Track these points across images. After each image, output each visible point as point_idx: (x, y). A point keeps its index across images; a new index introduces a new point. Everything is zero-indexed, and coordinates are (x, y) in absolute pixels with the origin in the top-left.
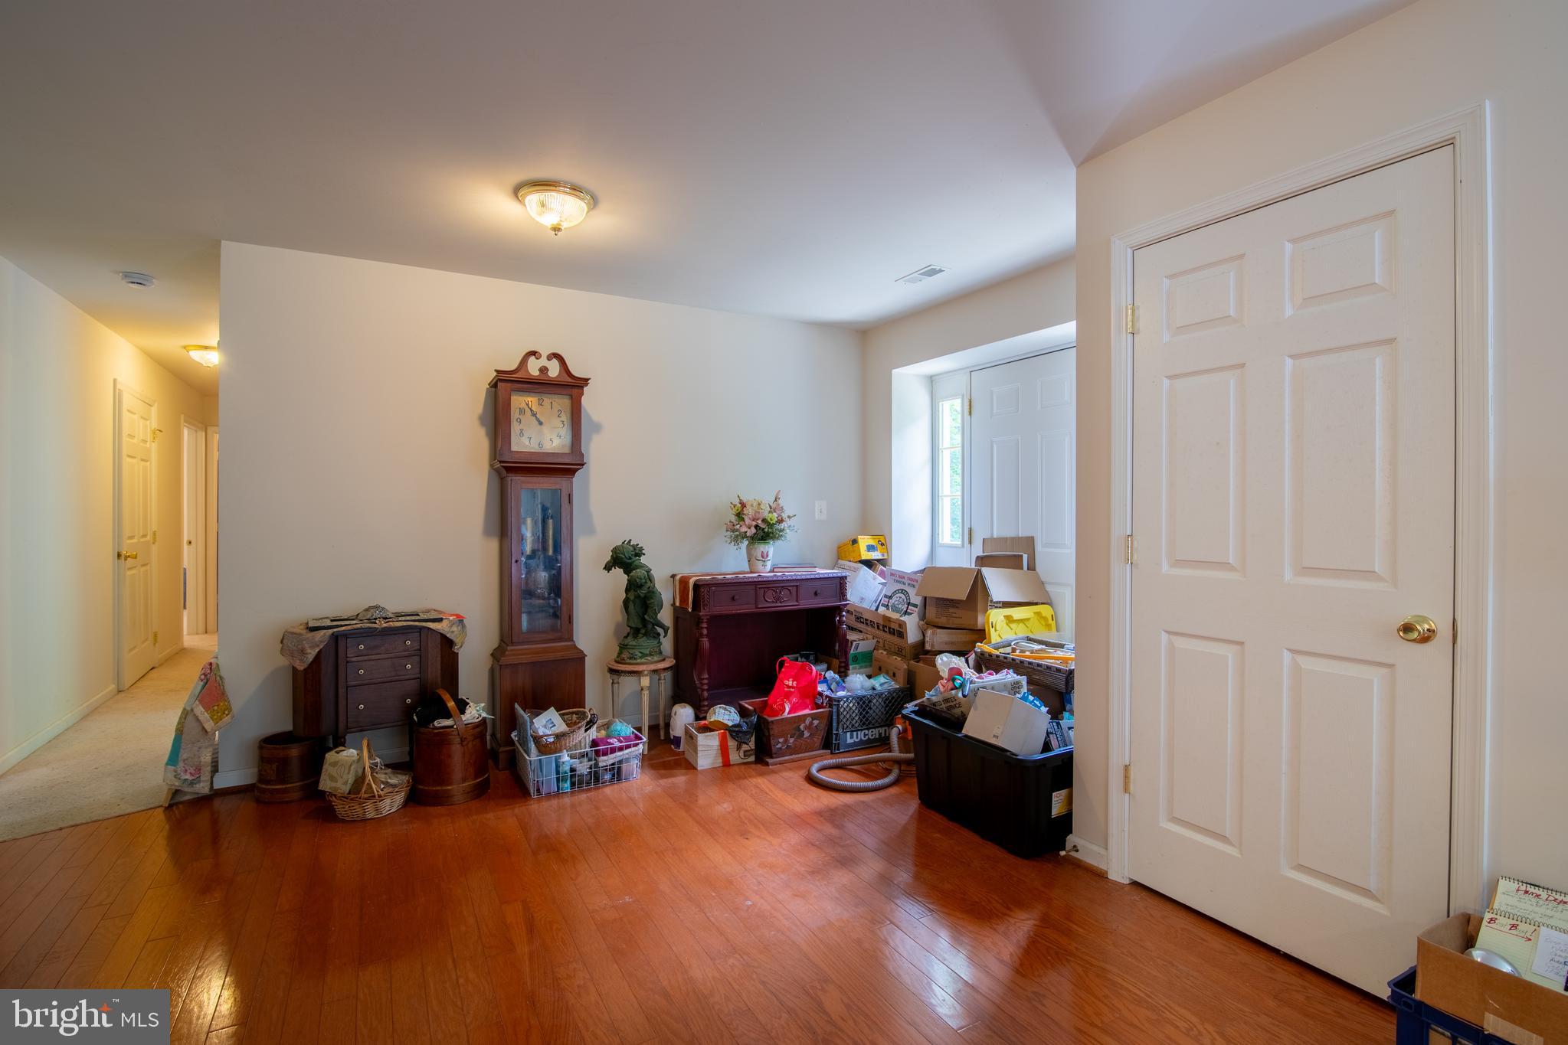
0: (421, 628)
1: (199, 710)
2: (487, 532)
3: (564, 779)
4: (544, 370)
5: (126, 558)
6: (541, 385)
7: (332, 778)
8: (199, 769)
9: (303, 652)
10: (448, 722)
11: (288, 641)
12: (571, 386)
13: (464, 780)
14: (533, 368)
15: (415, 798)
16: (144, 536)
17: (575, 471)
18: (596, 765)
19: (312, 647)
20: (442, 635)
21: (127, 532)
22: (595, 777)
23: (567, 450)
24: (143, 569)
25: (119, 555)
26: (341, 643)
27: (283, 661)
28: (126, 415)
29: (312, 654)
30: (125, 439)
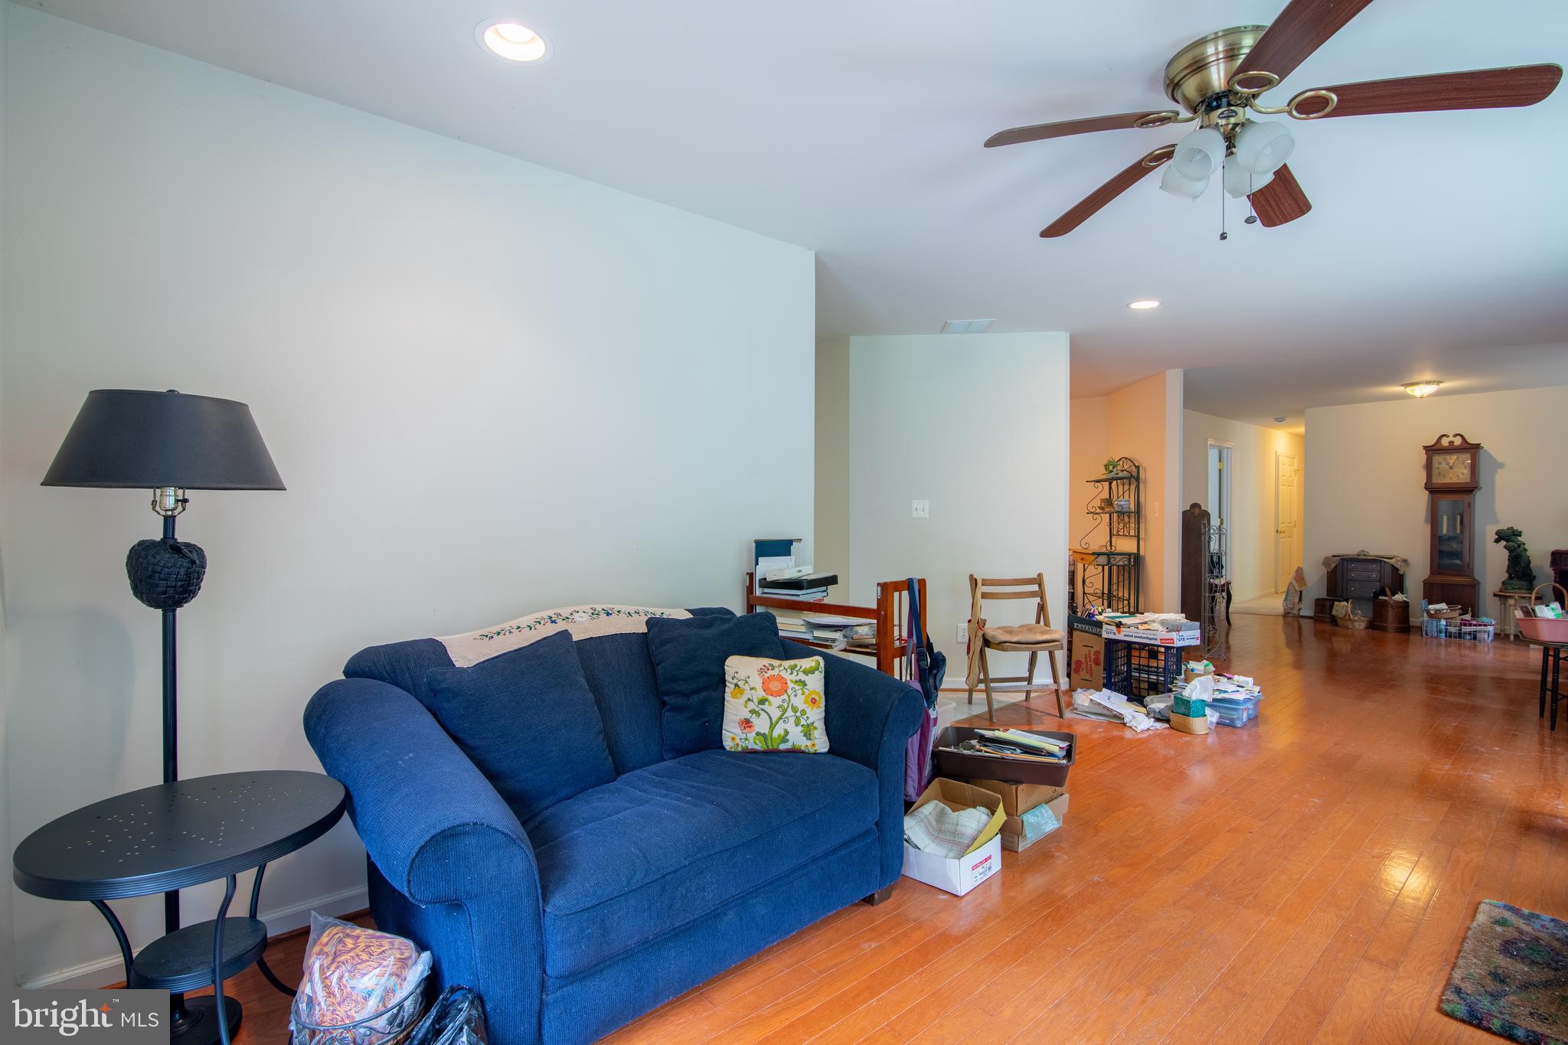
0: (1382, 561)
1: (1294, 582)
2: (1426, 521)
3: (1441, 632)
4: (1451, 443)
5: (1281, 532)
6: (1452, 449)
7: (1337, 611)
8: (1294, 604)
9: (1330, 564)
10: (1386, 598)
11: (1326, 562)
12: (1472, 449)
13: (1392, 623)
14: (1445, 442)
15: (1371, 626)
16: (1289, 523)
17: (1473, 490)
18: (1460, 630)
19: (1334, 563)
20: (1393, 566)
21: (1281, 521)
22: (1460, 635)
23: (1468, 480)
24: (1289, 539)
25: (1277, 531)
26: (1345, 563)
27: (1325, 571)
28: (1281, 466)
29: (1333, 565)
30: (1280, 477)
